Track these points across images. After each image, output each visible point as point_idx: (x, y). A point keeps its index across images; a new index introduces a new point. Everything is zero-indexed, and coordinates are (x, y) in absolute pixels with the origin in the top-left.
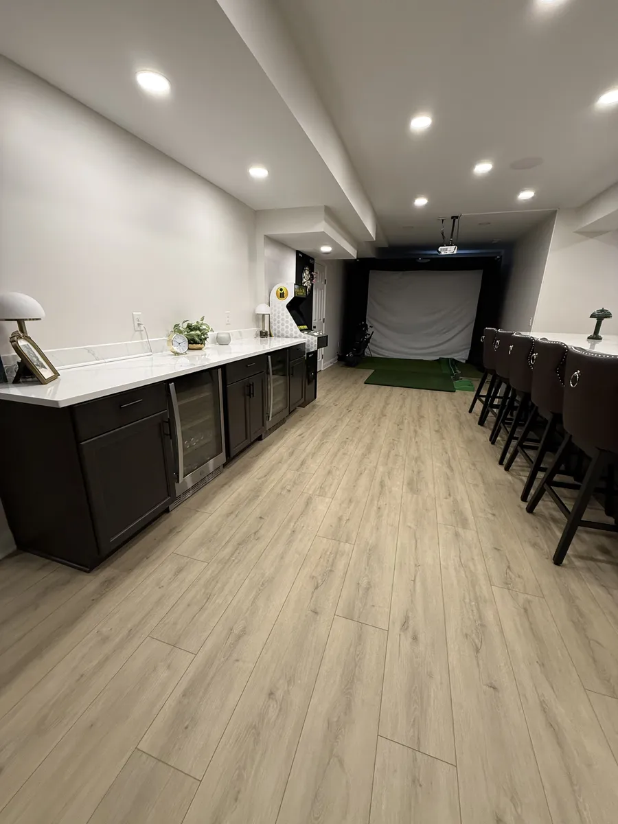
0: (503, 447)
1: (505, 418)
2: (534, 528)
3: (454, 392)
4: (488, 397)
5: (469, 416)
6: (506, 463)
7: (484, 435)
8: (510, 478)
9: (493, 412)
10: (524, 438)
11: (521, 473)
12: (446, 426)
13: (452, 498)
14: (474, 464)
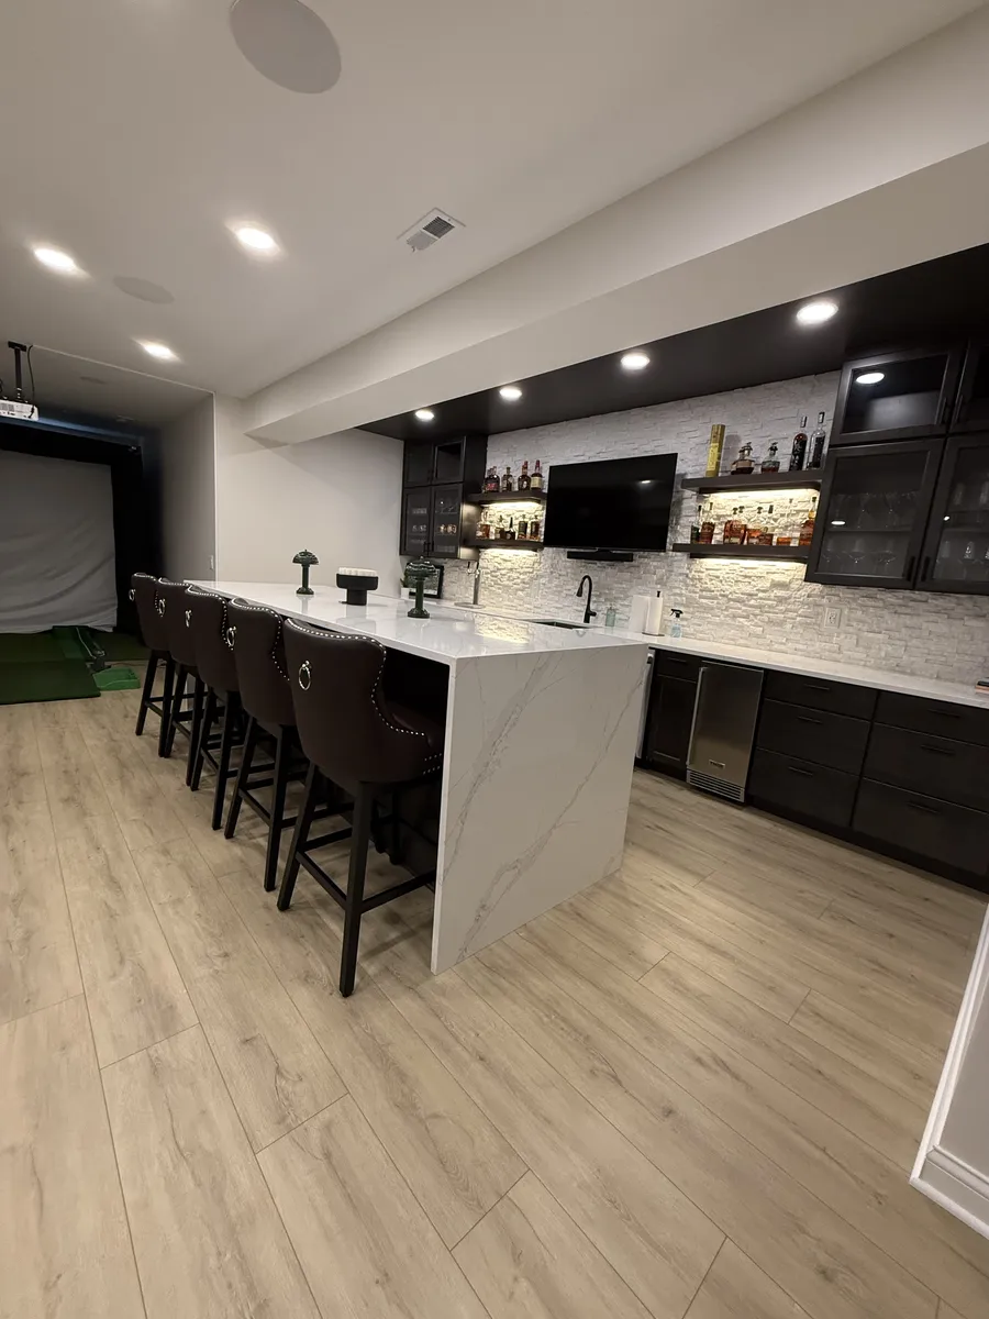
0: (214, 790)
1: (206, 736)
2: (297, 939)
3: (99, 695)
4: (166, 698)
5: (139, 742)
6: (225, 823)
7: (172, 776)
8: (237, 850)
9: (183, 730)
10: (247, 769)
11: (254, 832)
12: (89, 780)
13: (128, 968)
14: (166, 852)
